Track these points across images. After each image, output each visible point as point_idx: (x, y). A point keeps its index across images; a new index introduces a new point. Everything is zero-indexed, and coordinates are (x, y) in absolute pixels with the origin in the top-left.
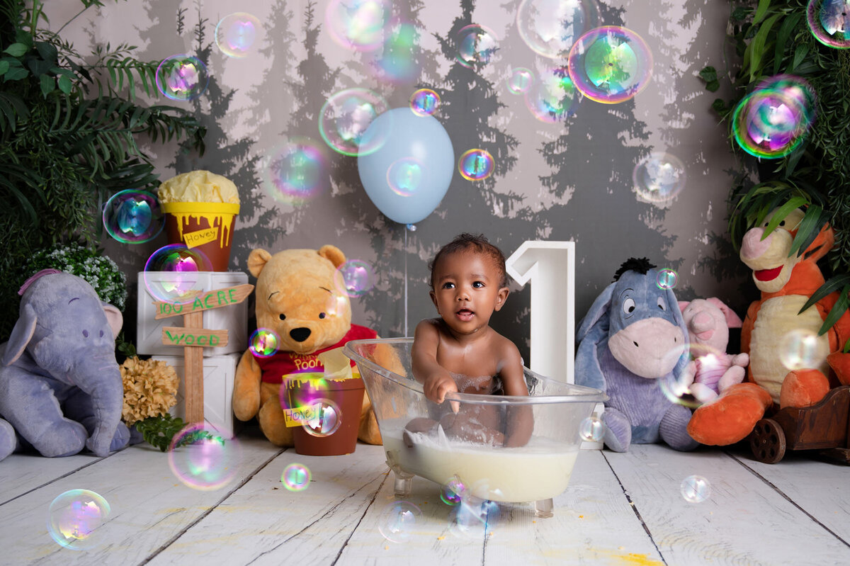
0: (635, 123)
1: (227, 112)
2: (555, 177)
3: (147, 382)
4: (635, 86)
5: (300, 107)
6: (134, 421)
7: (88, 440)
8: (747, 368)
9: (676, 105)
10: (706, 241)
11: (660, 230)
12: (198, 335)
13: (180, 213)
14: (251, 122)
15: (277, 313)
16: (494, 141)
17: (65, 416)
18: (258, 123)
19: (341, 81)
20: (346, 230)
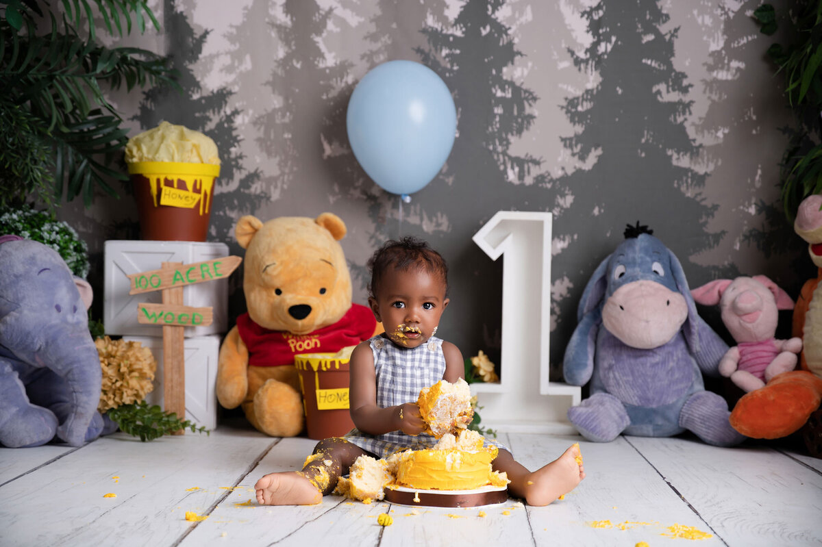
0: (673, 74)
1: (200, 56)
2: (578, 138)
3: (122, 365)
4: (676, 30)
5: (287, 53)
6: (107, 408)
7: (60, 428)
8: (799, 355)
9: (723, 52)
10: (752, 210)
11: (698, 199)
12: (180, 313)
13: (154, 174)
14: (229, 69)
15: (272, 287)
16: (509, 95)
17: (31, 402)
18: (238, 71)
19: (334, 23)
20: (340, 196)
